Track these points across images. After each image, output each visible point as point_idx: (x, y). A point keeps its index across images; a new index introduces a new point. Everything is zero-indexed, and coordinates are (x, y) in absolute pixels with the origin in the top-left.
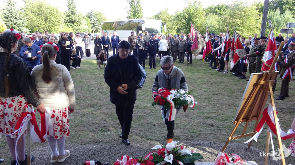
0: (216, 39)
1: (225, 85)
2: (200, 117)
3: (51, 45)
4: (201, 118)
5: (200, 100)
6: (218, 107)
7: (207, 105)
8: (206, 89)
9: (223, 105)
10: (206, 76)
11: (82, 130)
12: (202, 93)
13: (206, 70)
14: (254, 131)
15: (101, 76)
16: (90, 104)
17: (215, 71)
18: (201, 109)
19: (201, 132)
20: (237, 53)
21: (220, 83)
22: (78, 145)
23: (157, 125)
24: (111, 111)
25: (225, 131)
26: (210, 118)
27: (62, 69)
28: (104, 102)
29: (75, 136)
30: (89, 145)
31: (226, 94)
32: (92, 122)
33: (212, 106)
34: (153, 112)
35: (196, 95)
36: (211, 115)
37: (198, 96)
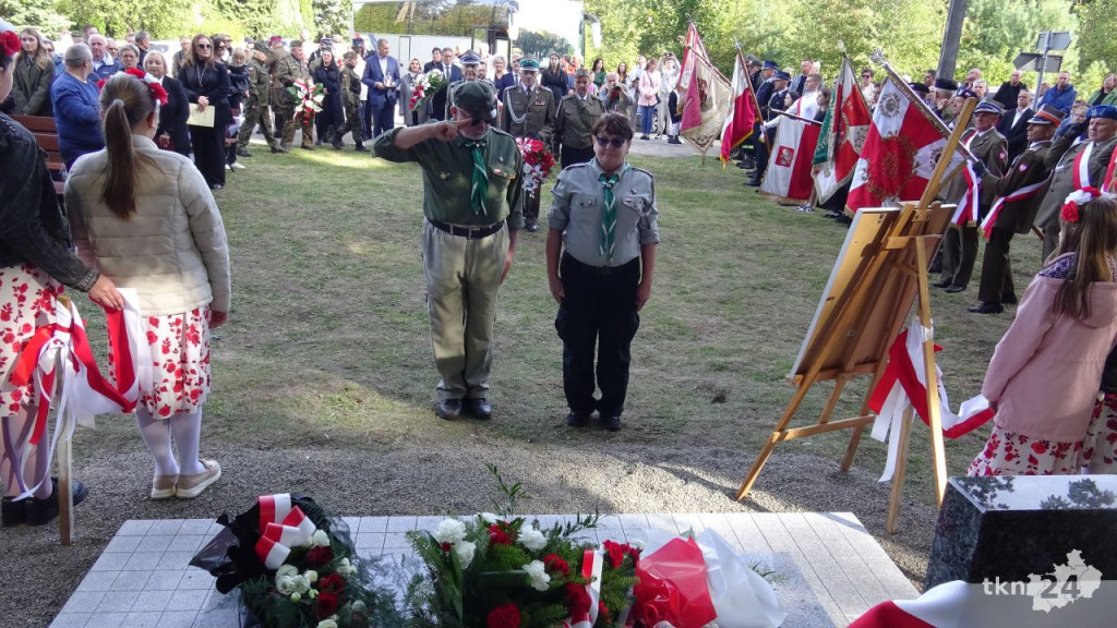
0: (777, 85)
1: (797, 254)
2: (693, 364)
3: (136, 80)
4: (696, 368)
5: (700, 306)
6: (761, 333)
7: (725, 323)
8: (728, 266)
9: (780, 326)
10: (733, 222)
11: (264, 402)
12: (710, 282)
13: (735, 198)
14: (864, 413)
15: (345, 207)
16: (297, 309)
17: (768, 203)
18: (700, 339)
19: (688, 418)
20: (853, 143)
21: (780, 248)
22: (246, 450)
23: (536, 388)
24: (372, 336)
25: (775, 414)
26: (727, 368)
27: (177, 168)
28: (351, 302)
29: (235, 421)
30: (285, 451)
31: (798, 288)
32: (300, 373)
33: (740, 328)
34: (527, 342)
35: (689, 287)
36: (732, 359)
37: (697, 290)
